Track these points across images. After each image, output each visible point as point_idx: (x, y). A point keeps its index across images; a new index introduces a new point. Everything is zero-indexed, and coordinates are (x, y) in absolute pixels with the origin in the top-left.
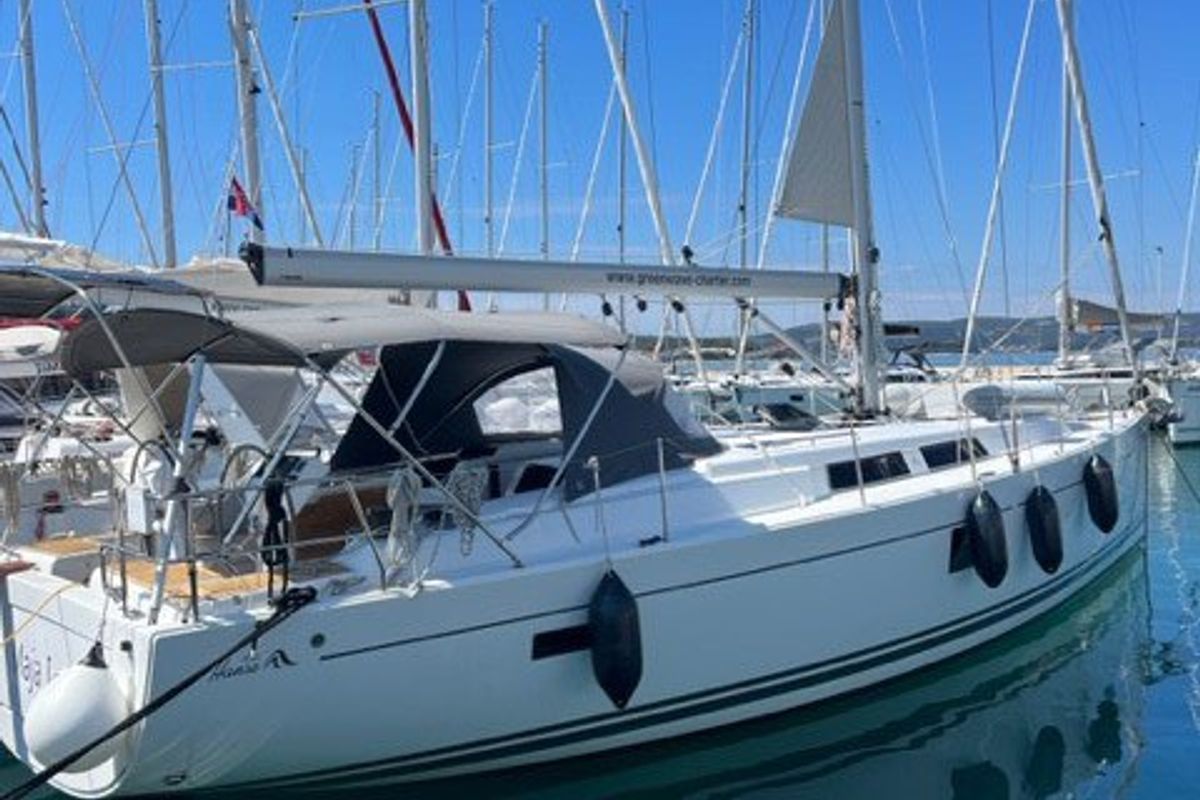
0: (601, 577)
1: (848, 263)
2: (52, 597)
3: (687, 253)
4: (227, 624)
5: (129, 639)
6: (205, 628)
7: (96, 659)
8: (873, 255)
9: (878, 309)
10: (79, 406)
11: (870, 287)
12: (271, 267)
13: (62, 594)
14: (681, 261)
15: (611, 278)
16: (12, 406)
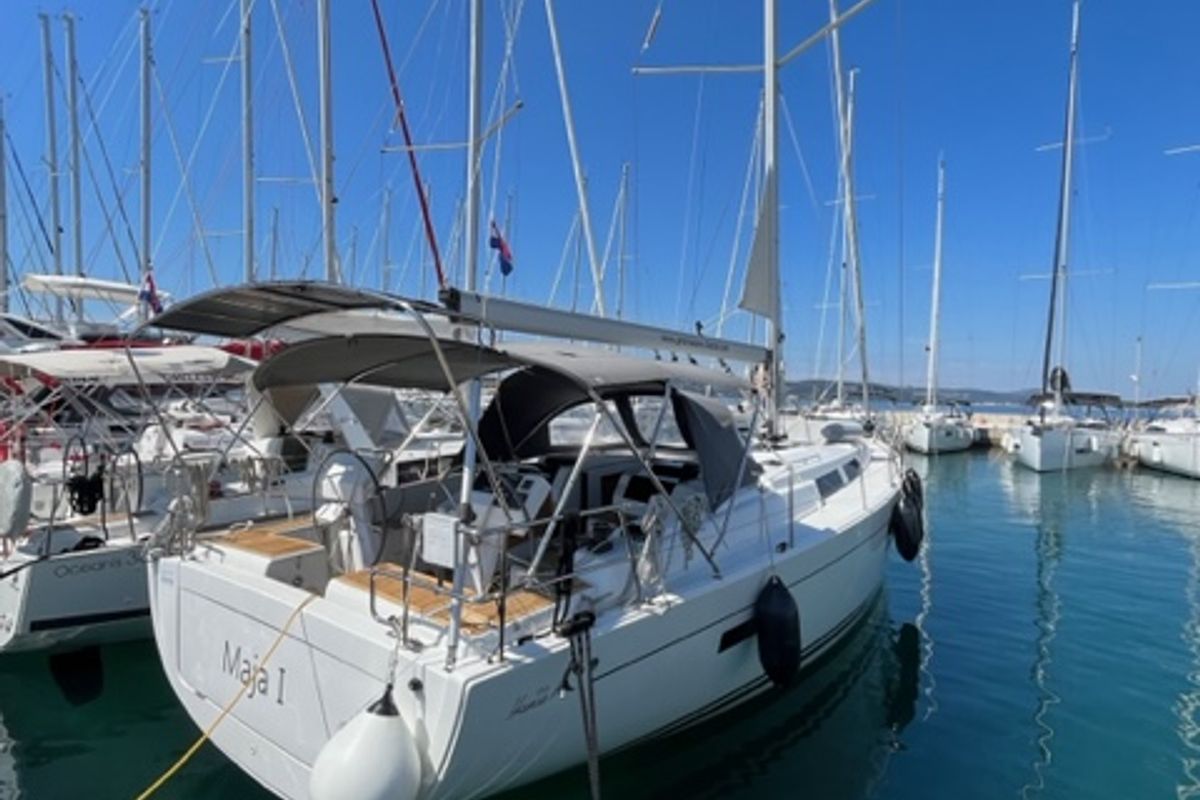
0: (766, 580)
1: (768, 343)
2: (294, 615)
3: (699, 326)
4: (529, 660)
5: (419, 677)
6: (510, 667)
7: (387, 707)
8: (780, 338)
9: (784, 372)
10: (179, 404)
11: (780, 358)
12: (465, 307)
13: (304, 610)
14: (694, 331)
15: (665, 339)
16: (127, 402)
